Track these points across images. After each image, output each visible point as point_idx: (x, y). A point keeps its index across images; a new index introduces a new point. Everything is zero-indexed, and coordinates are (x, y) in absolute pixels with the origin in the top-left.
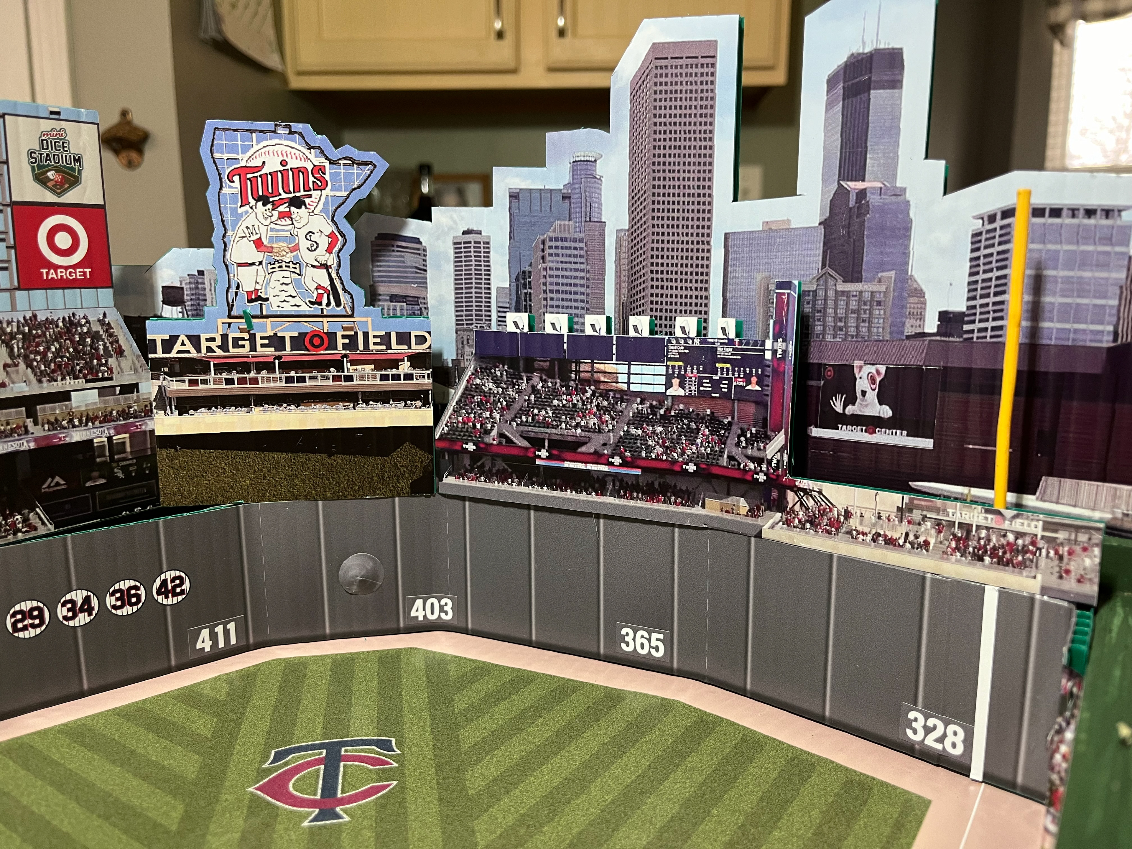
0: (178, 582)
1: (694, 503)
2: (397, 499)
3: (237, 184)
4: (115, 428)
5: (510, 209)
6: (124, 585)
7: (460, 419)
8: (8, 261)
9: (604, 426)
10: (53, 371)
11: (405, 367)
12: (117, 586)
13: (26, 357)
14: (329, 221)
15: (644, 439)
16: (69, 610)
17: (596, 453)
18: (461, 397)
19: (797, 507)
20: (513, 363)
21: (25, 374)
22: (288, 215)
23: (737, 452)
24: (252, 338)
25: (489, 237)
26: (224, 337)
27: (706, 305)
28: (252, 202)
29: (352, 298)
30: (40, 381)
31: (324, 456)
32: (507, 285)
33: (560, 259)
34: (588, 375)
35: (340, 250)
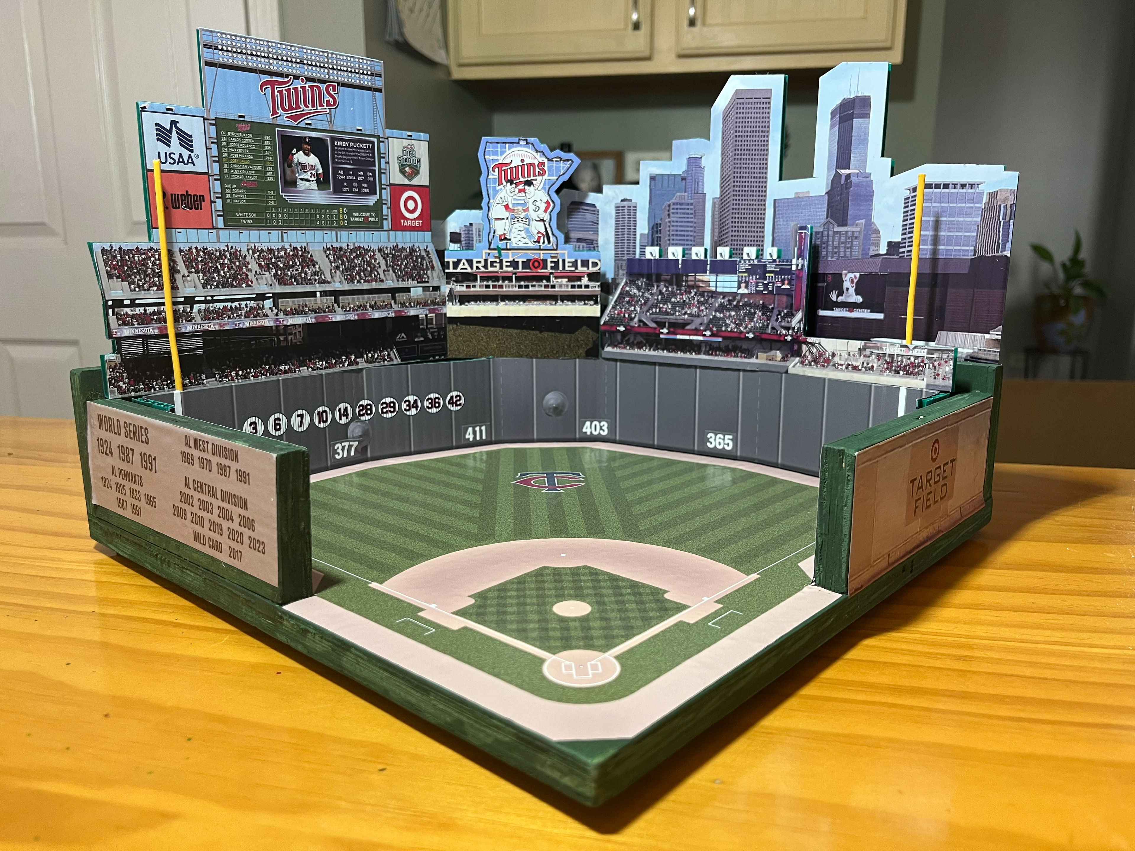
0: (458, 398)
1: (752, 356)
2: (577, 360)
3: (497, 173)
4: (429, 310)
5: (650, 186)
6: (433, 396)
7: (616, 312)
8: (387, 215)
9: (701, 313)
10: (404, 276)
11: (585, 281)
12: (429, 396)
13: (393, 267)
14: (546, 194)
15: (724, 319)
16: (407, 405)
17: (695, 329)
18: (617, 299)
19: (807, 354)
20: (649, 277)
21: (392, 276)
23: (776, 325)
24: (501, 262)
25: (636, 203)
27: (763, 241)
28: (504, 183)
29: (557, 239)
30: (398, 281)
31: (538, 332)
32: (646, 232)
33: (679, 215)
34: (693, 283)
35: (552, 211)
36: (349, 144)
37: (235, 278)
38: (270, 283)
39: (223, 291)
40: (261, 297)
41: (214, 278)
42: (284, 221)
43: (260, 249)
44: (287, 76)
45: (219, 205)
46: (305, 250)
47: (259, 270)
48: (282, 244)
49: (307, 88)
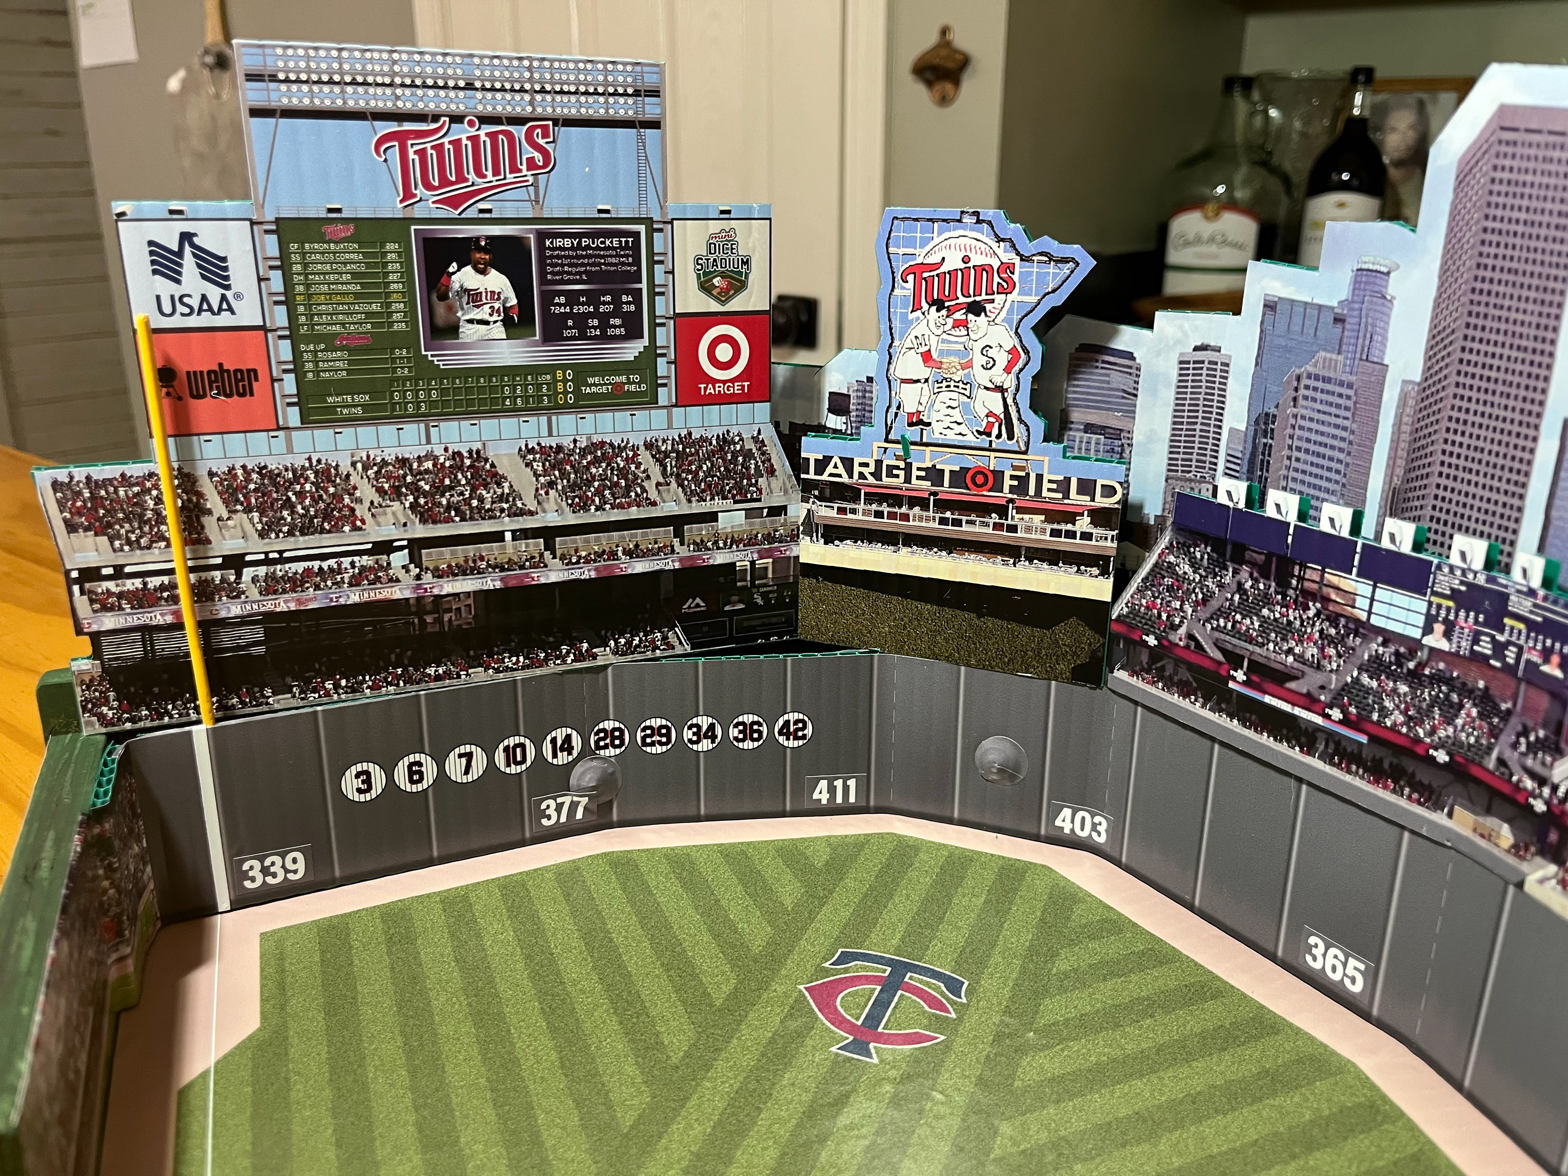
0: (800, 725)
1: (1438, 806)
2: (1053, 682)
3: (910, 285)
4: (759, 552)
5: (1262, 323)
6: (748, 718)
7: (1144, 602)
8: (668, 377)
9: (1325, 663)
10: (703, 491)
11: (1083, 524)
12: (740, 719)
13: (678, 476)
14: (1012, 333)
15: (1378, 695)
16: (694, 734)
17: (1309, 695)
18: (1149, 574)
20: (1218, 545)
21: (676, 493)
22: (964, 324)
23: (1512, 757)
24: (908, 468)
25: (1230, 357)
26: (879, 463)
27: (1517, 521)
28: (925, 306)
29: (1028, 430)
30: (689, 501)
31: (973, 615)
32: (1243, 427)
33: (1318, 406)
34: (1315, 586)
35: (1021, 370)
36: (580, 243)
37: (327, 515)
38: (403, 521)
39: (302, 541)
40: (385, 547)
41: (283, 518)
42: (432, 404)
43: (379, 460)
44: (436, 118)
45: (289, 384)
46: (478, 456)
47: (377, 499)
48: (429, 447)
49: (483, 138)
